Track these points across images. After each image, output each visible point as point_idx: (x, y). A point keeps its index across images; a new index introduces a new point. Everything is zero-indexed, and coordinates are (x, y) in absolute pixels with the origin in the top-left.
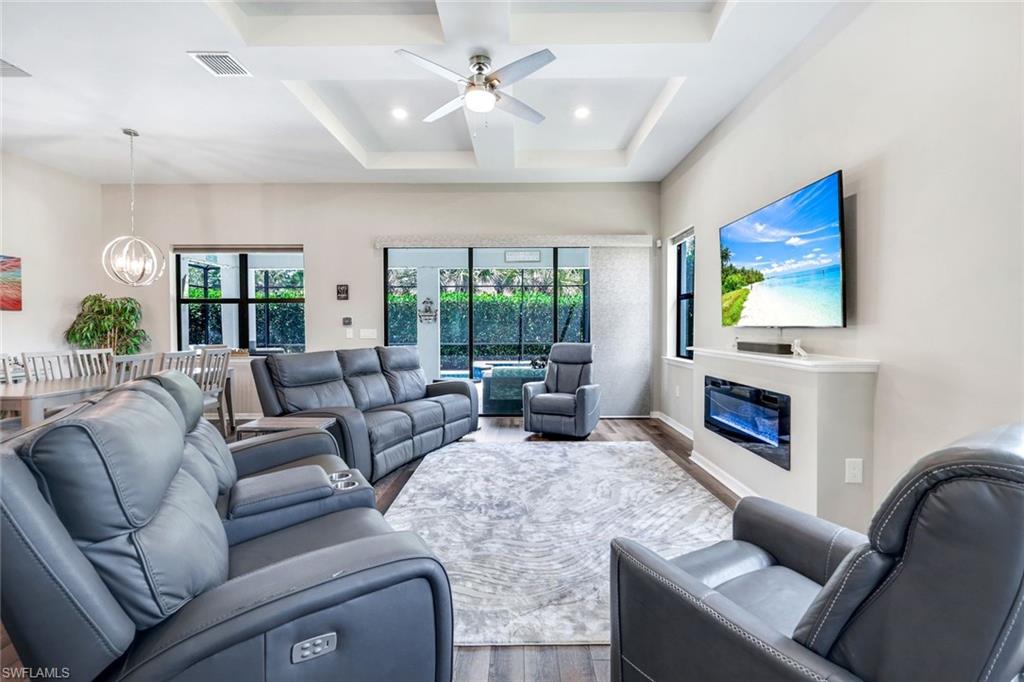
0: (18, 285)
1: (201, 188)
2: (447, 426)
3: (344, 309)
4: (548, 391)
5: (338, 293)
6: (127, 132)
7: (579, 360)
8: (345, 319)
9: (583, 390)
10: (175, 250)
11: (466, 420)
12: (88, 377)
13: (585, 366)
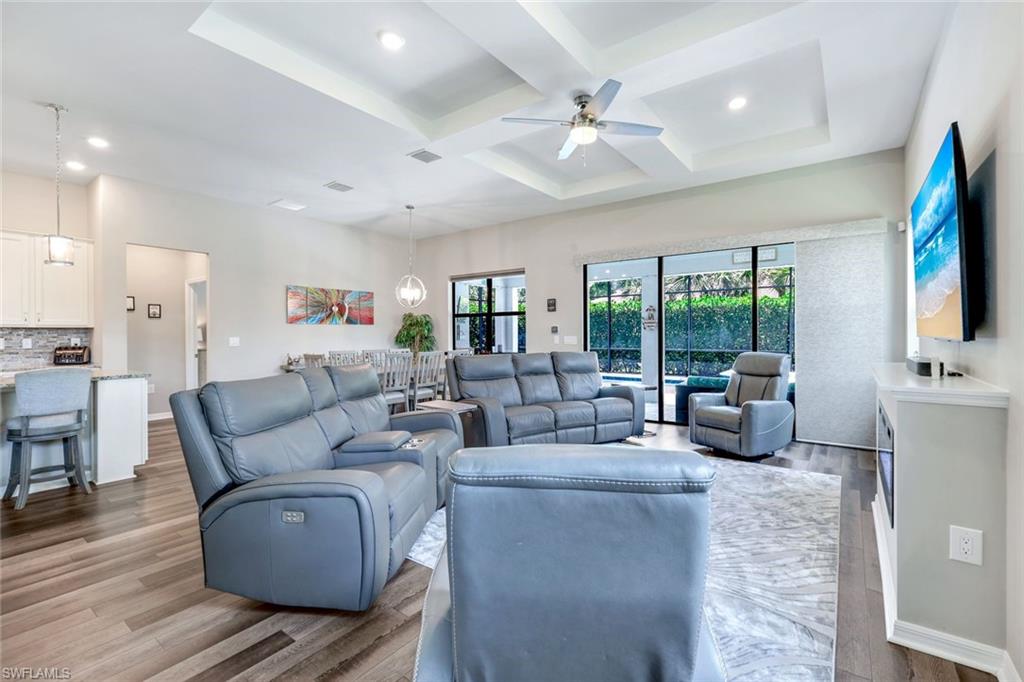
0: (371, 310)
1: (465, 233)
2: (599, 426)
3: (553, 319)
4: (727, 403)
5: (549, 306)
6: (408, 207)
7: (766, 372)
8: (553, 328)
9: (749, 406)
10: (452, 279)
11: (627, 423)
13: (773, 379)
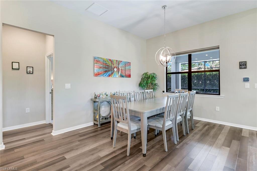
0: (130, 71)
3: (244, 73)
6: (164, 7)
12: (142, 101)
